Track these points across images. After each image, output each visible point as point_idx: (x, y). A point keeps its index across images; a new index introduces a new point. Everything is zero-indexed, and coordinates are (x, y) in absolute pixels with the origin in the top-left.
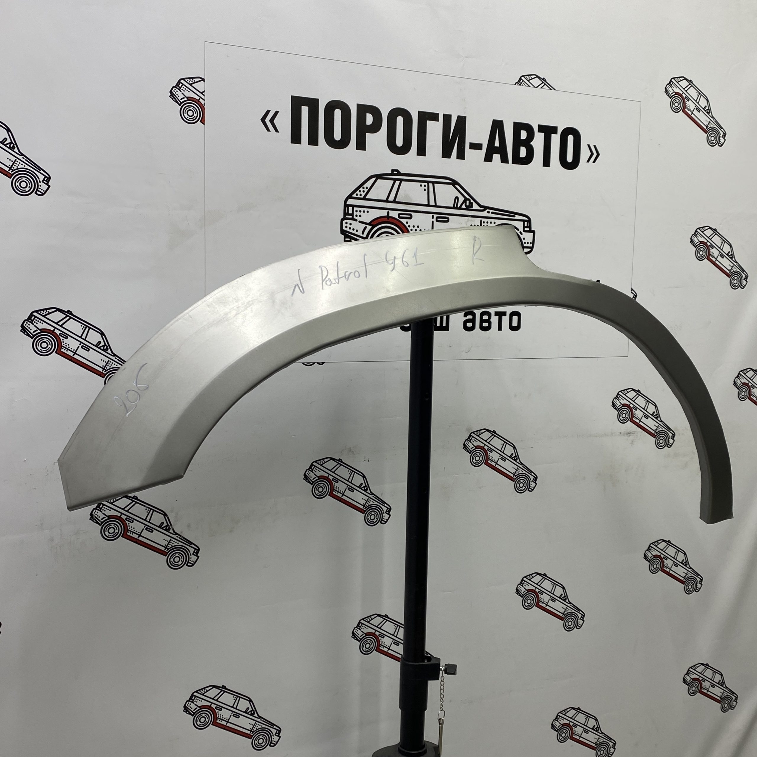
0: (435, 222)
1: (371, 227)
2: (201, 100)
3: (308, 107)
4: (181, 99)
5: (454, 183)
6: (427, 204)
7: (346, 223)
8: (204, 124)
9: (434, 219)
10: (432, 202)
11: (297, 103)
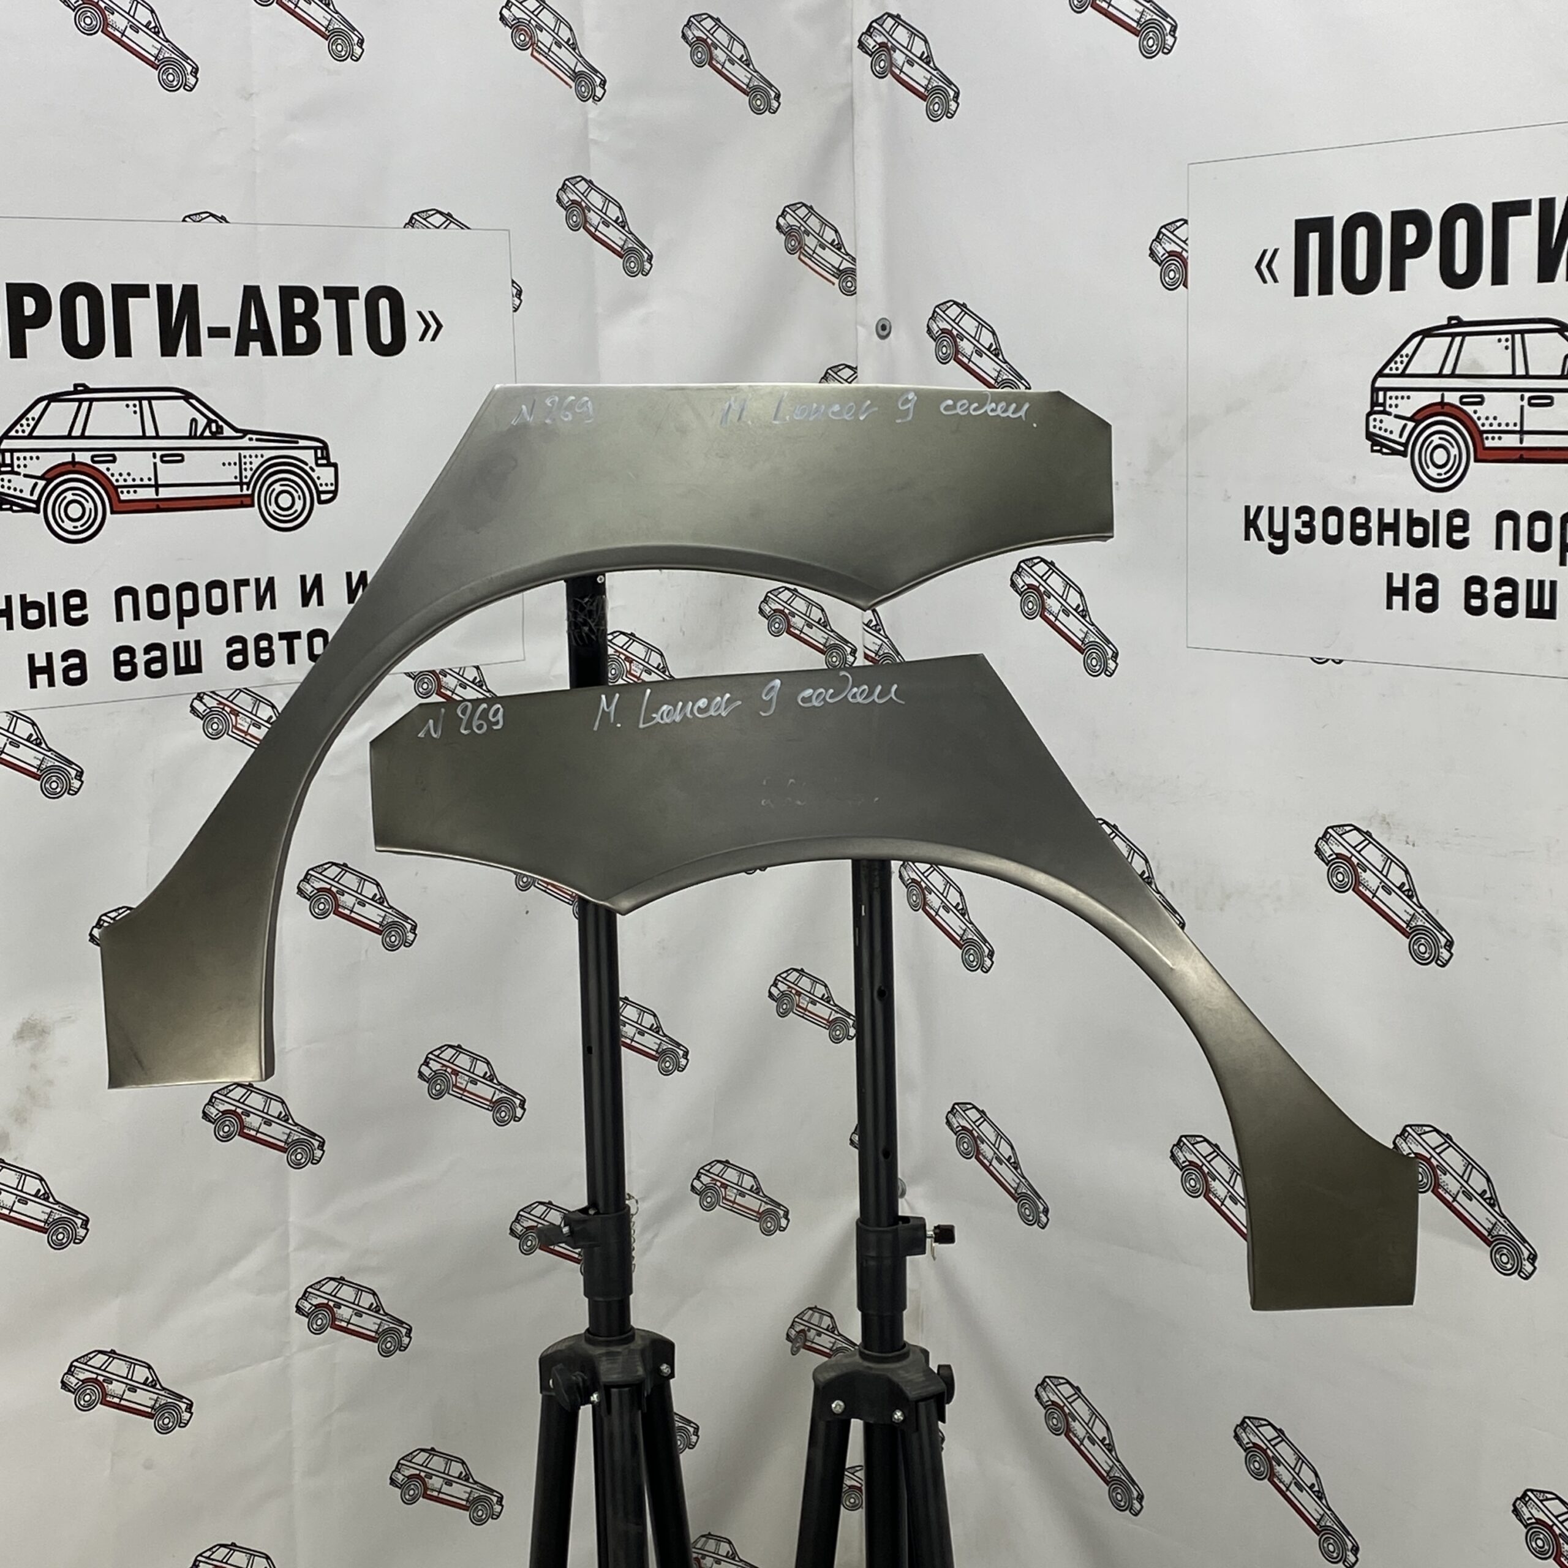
0: (1527, 408)
1: (1414, 424)
2: (1184, 254)
3: (1317, 234)
4: (1162, 256)
6: (1510, 372)
7: (1375, 420)
8: (1186, 287)
9: (1525, 402)
10: (1520, 371)
11: (1303, 228)
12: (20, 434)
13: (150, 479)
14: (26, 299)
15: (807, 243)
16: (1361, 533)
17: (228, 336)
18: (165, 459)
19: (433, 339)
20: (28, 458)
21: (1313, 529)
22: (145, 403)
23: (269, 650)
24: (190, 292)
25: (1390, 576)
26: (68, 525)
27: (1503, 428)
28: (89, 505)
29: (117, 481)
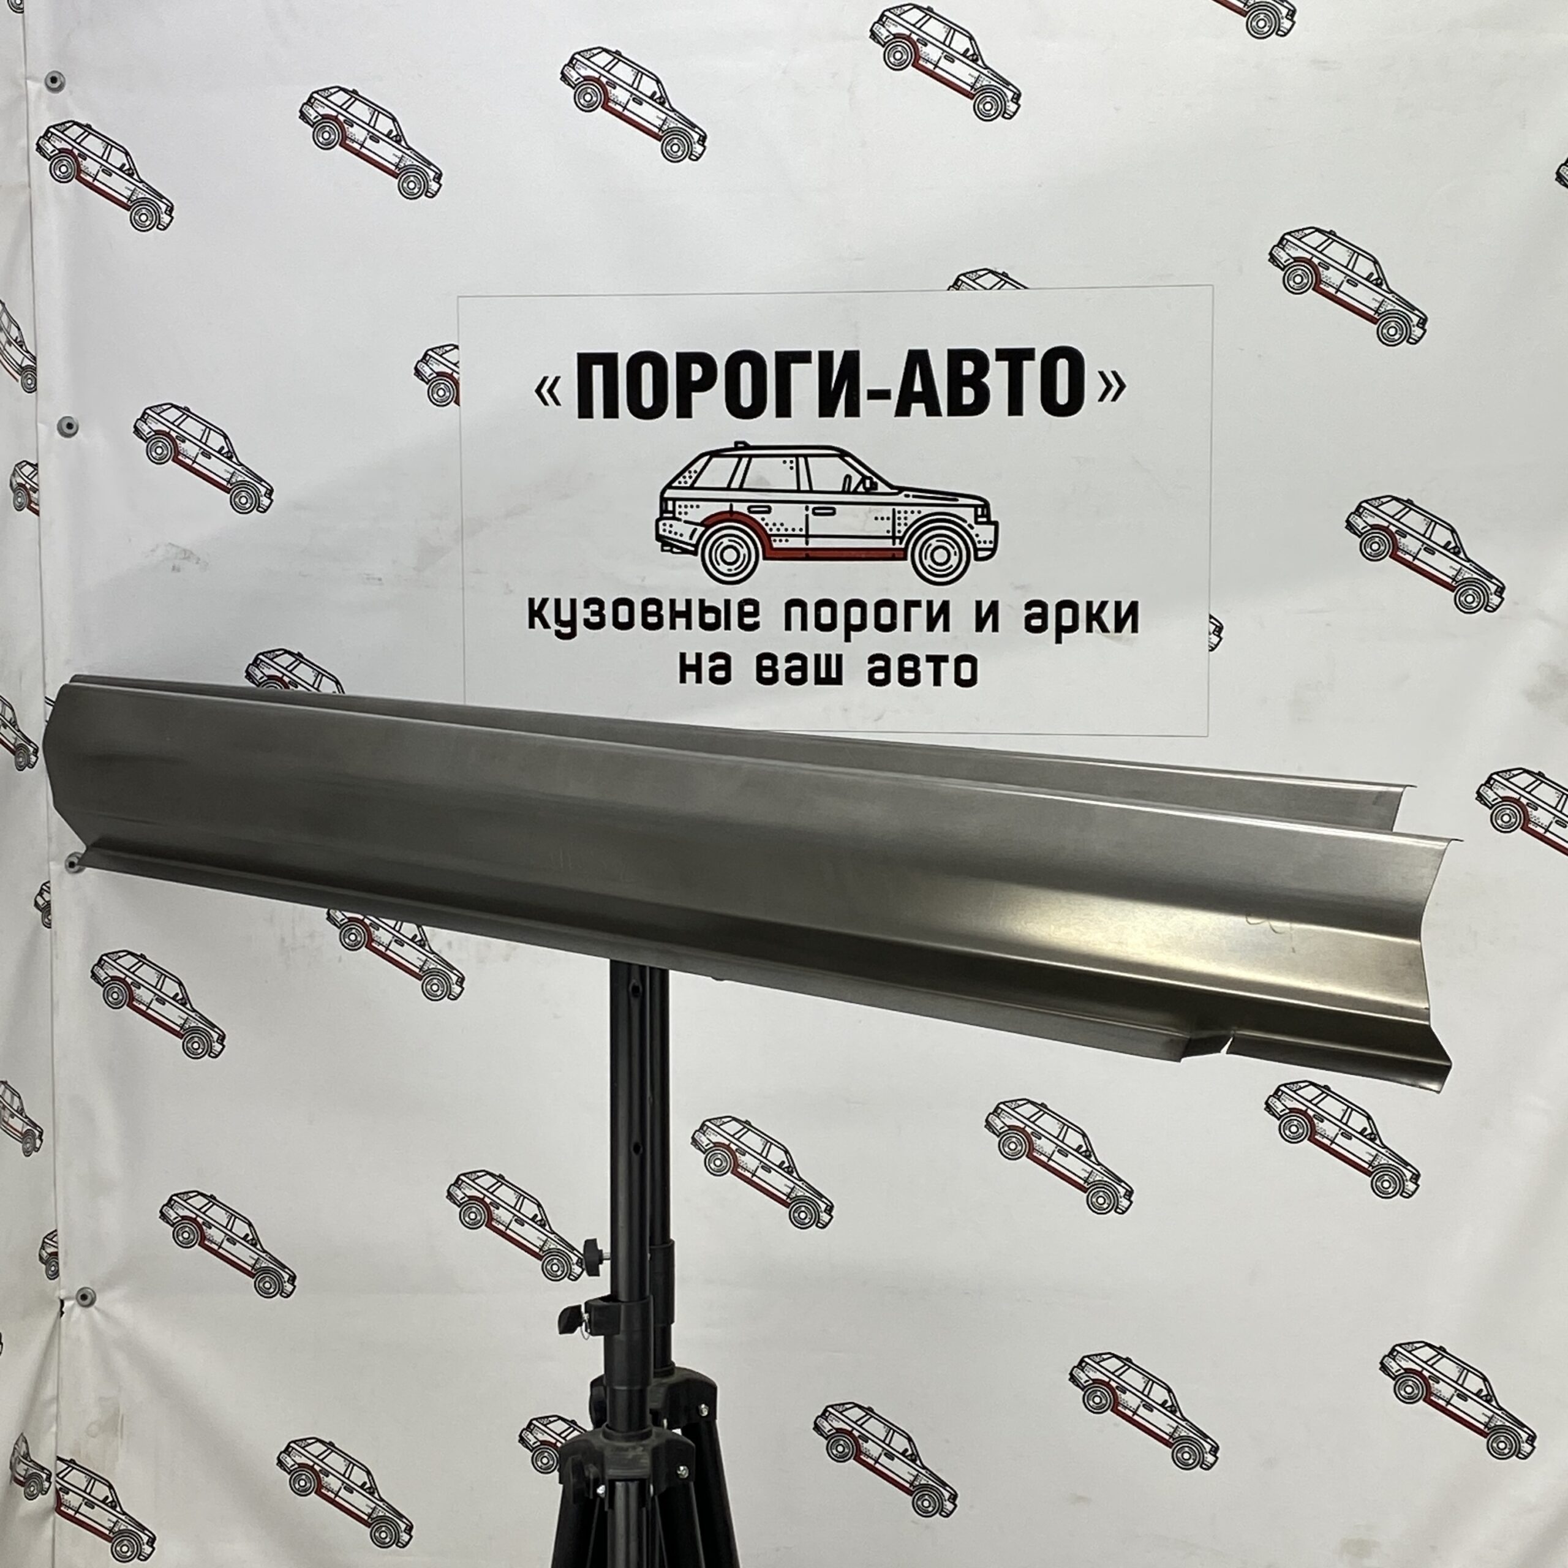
0: (811, 516)
1: (703, 529)
2: (455, 375)
3: (601, 367)
4: (429, 376)
5: (842, 454)
6: (795, 488)
7: (664, 525)
8: (458, 404)
9: (810, 512)
10: (805, 486)
11: (586, 361)
16: (652, 620)
21: (603, 617)
25: (683, 656)
27: (790, 532)
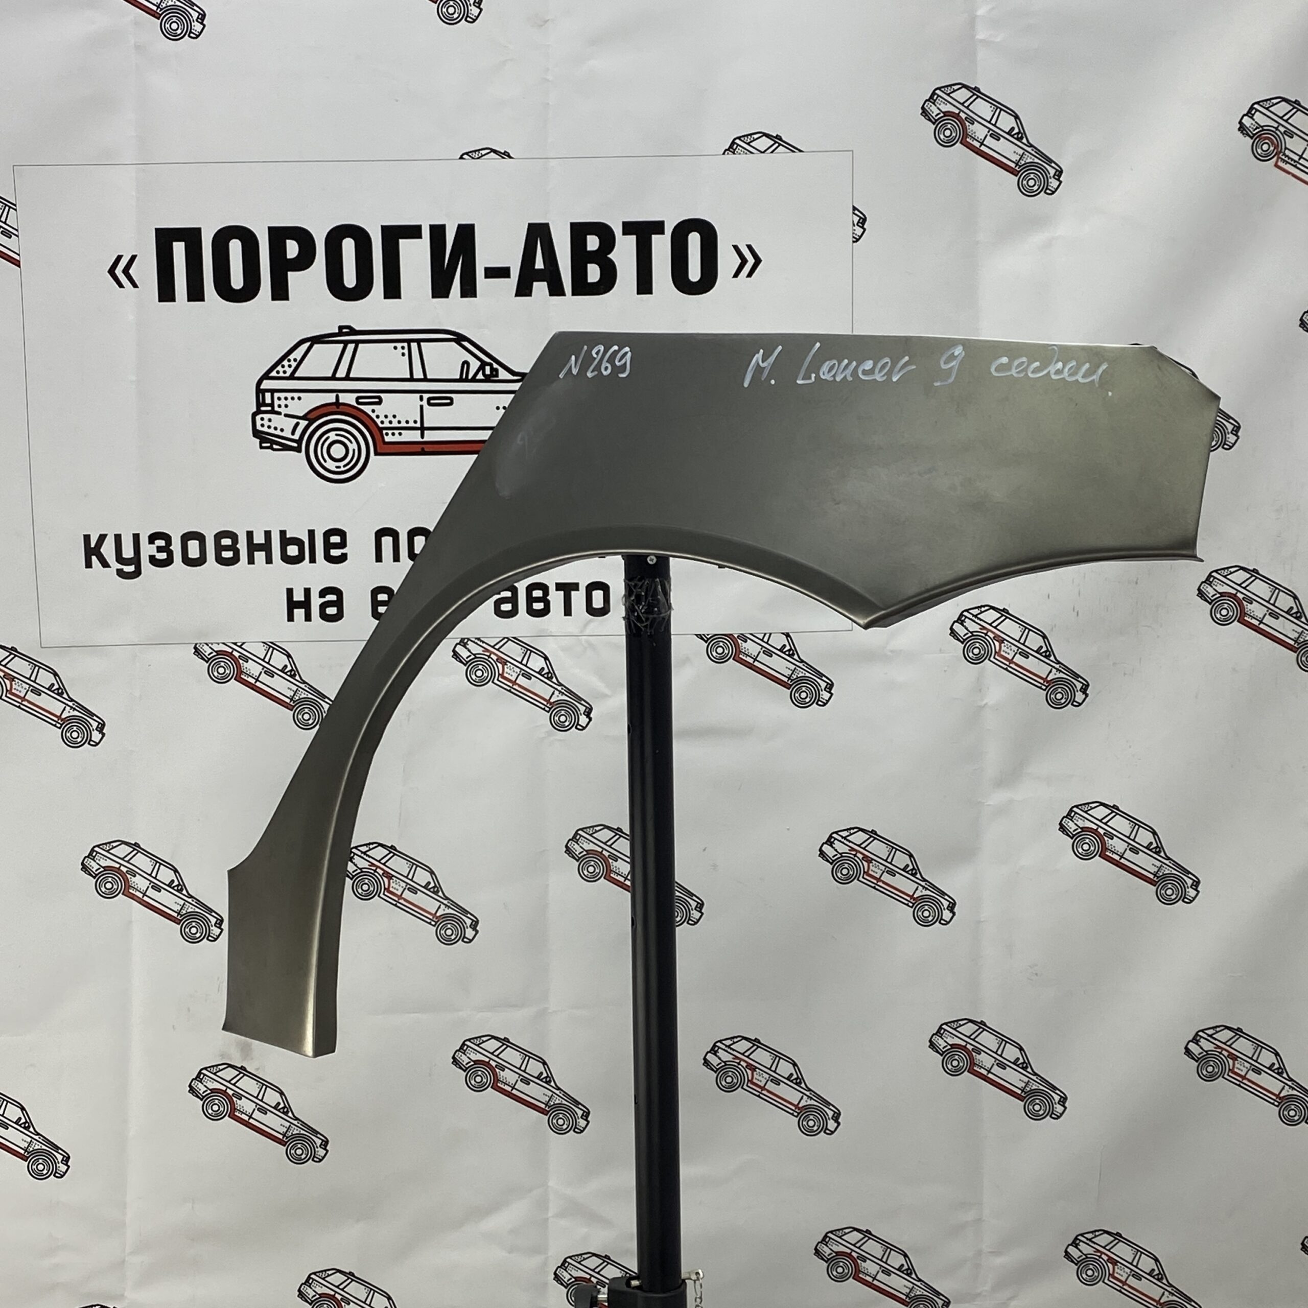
12: (281, 374)
13: (415, 422)
14: (288, 242)
15: (1287, 146)
17: (508, 276)
18: (432, 401)
19: (750, 275)
20: (289, 399)
22: (414, 346)
23: (544, 599)
24: (466, 233)
26: (331, 465)
28: (353, 446)
29: (382, 422)
